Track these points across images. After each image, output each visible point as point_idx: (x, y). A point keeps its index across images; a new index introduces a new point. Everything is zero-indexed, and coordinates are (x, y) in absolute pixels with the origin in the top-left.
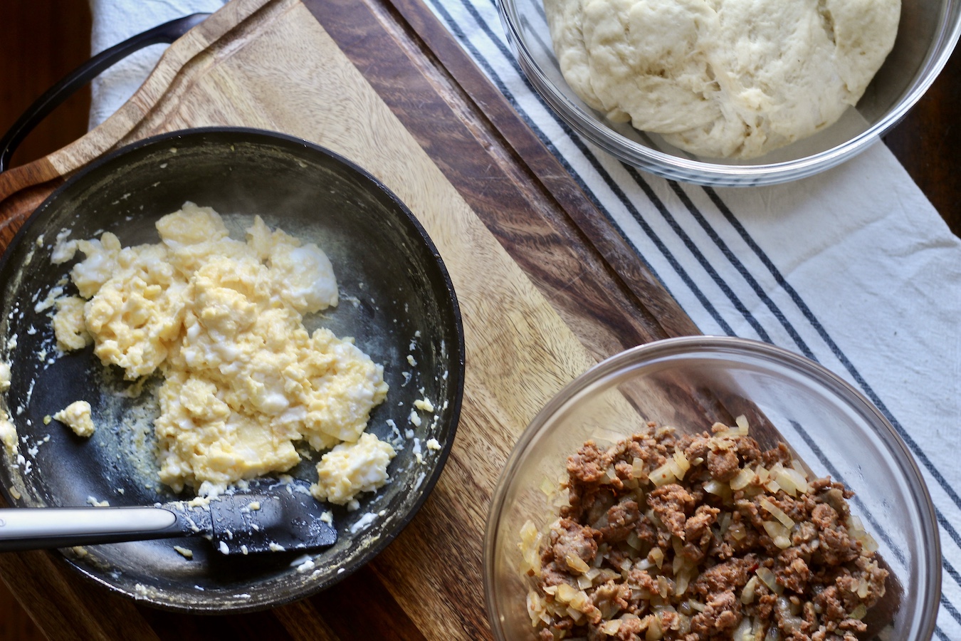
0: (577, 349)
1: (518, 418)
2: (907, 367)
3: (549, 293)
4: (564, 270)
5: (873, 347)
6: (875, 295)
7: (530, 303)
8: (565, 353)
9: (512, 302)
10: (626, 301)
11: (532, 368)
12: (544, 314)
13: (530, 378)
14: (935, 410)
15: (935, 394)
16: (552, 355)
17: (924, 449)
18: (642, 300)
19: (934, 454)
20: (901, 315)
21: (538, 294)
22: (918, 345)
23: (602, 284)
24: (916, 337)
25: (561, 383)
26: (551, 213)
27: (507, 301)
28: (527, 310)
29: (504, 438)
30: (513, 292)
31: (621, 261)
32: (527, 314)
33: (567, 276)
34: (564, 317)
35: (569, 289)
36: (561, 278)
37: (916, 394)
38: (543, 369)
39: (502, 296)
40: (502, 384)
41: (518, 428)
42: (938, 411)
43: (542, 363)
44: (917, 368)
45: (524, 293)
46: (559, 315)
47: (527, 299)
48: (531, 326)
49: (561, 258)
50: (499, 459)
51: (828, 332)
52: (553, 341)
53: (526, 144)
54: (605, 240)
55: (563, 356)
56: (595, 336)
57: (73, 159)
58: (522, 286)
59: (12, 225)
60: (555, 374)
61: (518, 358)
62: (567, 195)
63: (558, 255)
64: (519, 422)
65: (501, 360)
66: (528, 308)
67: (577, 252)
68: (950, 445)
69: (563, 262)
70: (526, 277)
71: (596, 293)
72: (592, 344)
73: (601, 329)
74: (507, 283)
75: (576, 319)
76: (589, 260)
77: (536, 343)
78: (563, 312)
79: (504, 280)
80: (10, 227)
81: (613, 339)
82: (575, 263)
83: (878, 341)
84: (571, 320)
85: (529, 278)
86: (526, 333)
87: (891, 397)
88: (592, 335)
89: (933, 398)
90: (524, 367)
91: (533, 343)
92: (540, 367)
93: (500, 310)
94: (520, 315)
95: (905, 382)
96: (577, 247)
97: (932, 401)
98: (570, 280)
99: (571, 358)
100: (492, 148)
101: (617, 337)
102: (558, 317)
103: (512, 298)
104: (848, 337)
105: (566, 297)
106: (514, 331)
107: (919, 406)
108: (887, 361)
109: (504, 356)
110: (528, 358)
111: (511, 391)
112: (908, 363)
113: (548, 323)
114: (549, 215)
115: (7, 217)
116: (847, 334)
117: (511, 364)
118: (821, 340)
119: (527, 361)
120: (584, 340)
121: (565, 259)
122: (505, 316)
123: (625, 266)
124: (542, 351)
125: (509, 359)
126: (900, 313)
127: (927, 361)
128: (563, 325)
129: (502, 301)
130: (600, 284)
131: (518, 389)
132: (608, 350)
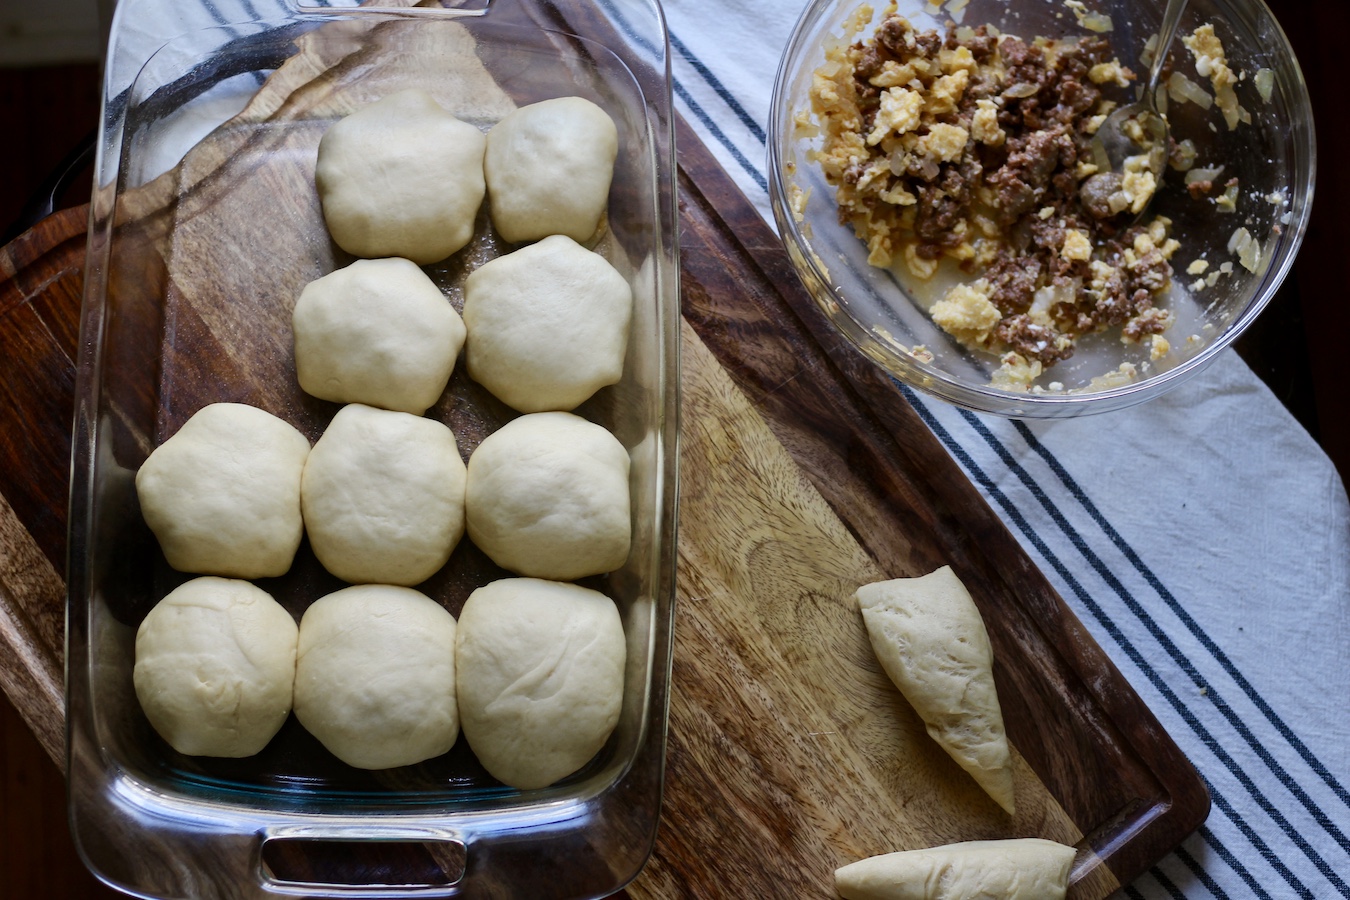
0: (788, 468)
1: (710, 554)
2: (1200, 549)
3: (755, 395)
4: (774, 367)
5: (1156, 524)
6: (1156, 457)
7: (730, 407)
8: (773, 473)
9: (707, 406)
10: (853, 410)
11: (730, 491)
12: (748, 422)
13: (727, 503)
14: (1239, 602)
15: (1238, 582)
16: (756, 474)
17: (1227, 653)
18: (874, 409)
19: (1240, 660)
20: (1190, 482)
21: (741, 396)
22: (1213, 519)
23: (824, 387)
24: (1211, 510)
25: (767, 510)
26: (760, 295)
27: (701, 404)
28: (726, 416)
29: (690, 579)
30: (708, 393)
31: (849, 359)
32: (726, 421)
33: (779, 374)
34: (772, 427)
35: (782, 391)
36: (771, 377)
37: (1215, 582)
38: (743, 493)
39: (694, 397)
40: (690, 509)
41: (709, 566)
42: (1244, 604)
43: (743, 485)
44: (1214, 549)
45: (723, 395)
46: (767, 423)
47: (726, 401)
48: (730, 437)
49: (771, 352)
50: (683, 604)
51: (1097, 507)
52: (759, 457)
53: (732, 206)
54: (829, 331)
55: (770, 477)
56: (811, 453)
57: (152, 200)
58: (720, 385)
59: (63, 281)
60: (759, 500)
61: (711, 476)
62: (782, 272)
63: (768, 348)
64: (711, 558)
65: (690, 478)
66: (728, 413)
67: (793, 346)
68: (1261, 647)
69: (775, 357)
70: (725, 374)
71: (815, 398)
72: (808, 463)
73: (820, 444)
74: (701, 382)
75: (789, 430)
76: (808, 357)
77: (736, 459)
78: (772, 420)
79: (697, 377)
80: (59, 283)
81: (835, 457)
82: (789, 359)
83: (1163, 517)
84: (782, 431)
85: (730, 375)
86: (724, 445)
87: (1181, 588)
88: (808, 451)
89: (1237, 587)
90: (719, 489)
91: (732, 458)
92: (740, 489)
93: (692, 415)
94: (716, 422)
95: (1200, 568)
96: (792, 338)
97: (1235, 591)
98: (782, 380)
99: (781, 480)
100: (687, 209)
101: (841, 455)
102: (765, 428)
103: (707, 400)
104: (1123, 512)
105: (777, 401)
106: (708, 443)
107: (1219, 597)
108: (1176, 542)
109: (694, 474)
110: (726, 477)
111: (702, 519)
112: (1202, 544)
113: (752, 434)
114: (758, 296)
115: (57, 271)
116: (1122, 509)
117: (703, 485)
118: (1089, 517)
119: (723, 481)
120: (799, 458)
121: (777, 353)
122: (697, 422)
123: (854, 365)
124: (744, 469)
125: (700, 478)
126: (1190, 479)
127: (1226, 540)
128: (771, 436)
129: (694, 403)
130: (820, 387)
131: (711, 516)
132: (828, 471)
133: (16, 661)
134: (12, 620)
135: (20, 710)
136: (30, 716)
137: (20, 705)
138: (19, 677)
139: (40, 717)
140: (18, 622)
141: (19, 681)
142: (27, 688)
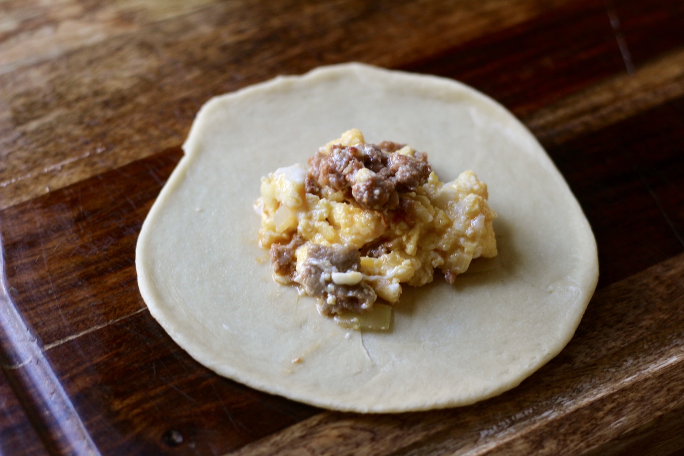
133: (587, 412)
134: (521, 420)
135: (659, 413)
136: (667, 402)
137: (651, 413)
138: (610, 411)
139: (669, 390)
140: (526, 412)
141: (617, 412)
142: (627, 402)
